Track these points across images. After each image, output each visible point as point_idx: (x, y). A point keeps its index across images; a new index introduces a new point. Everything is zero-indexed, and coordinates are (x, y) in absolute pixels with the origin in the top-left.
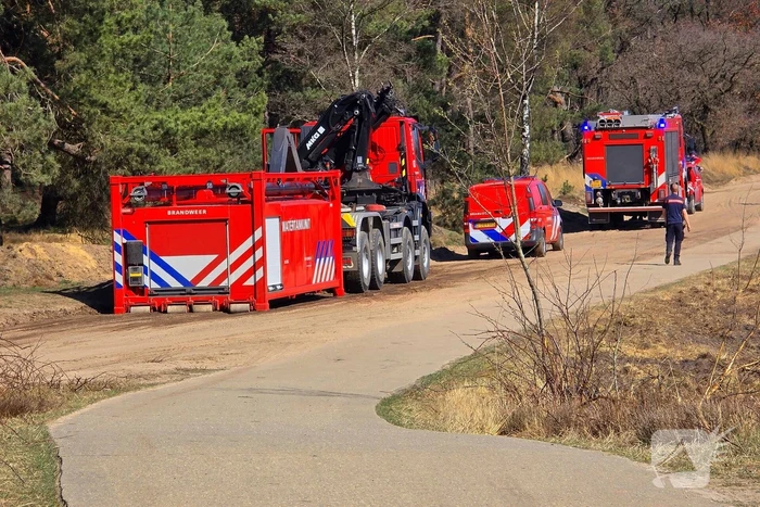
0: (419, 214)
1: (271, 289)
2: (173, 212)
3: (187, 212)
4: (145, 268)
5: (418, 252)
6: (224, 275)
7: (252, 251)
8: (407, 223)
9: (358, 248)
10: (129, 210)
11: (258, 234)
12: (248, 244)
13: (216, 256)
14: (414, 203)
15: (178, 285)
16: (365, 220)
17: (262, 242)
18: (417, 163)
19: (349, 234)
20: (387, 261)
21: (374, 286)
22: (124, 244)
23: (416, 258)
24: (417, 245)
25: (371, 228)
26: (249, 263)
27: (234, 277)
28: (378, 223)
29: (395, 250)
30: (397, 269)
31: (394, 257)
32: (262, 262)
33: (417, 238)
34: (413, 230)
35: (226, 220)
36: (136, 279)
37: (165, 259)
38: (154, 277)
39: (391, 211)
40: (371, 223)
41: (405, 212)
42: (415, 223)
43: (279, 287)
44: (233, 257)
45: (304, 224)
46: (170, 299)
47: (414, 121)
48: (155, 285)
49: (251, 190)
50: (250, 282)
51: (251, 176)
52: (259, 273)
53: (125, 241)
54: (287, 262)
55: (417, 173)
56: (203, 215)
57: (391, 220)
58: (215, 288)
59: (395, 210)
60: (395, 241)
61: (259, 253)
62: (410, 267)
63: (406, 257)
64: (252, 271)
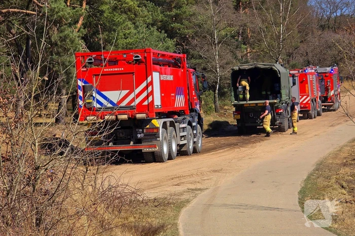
0: (196, 119)
1: (156, 107)
2: (107, 70)
3: (114, 69)
4: (94, 98)
5: (195, 140)
6: (133, 100)
7: (146, 88)
8: (190, 124)
9: (161, 138)
10: (85, 69)
11: (149, 79)
12: (144, 85)
13: (128, 91)
14: (194, 114)
15: (110, 105)
16: (165, 123)
17: (151, 83)
18: (195, 92)
19: (155, 131)
20: (178, 145)
21: (170, 158)
22: (83, 86)
23: (194, 142)
24: (195, 136)
25: (168, 127)
26: (145, 94)
27: (138, 101)
28: (172, 124)
29: (183, 139)
30: (184, 149)
31: (182, 143)
32: (152, 93)
33: (195, 132)
34: (193, 128)
35: (133, 73)
36: (89, 103)
37: (104, 93)
38: (98, 102)
39: (180, 118)
40: (168, 124)
41: (188, 118)
42: (194, 124)
43: (160, 106)
44: (137, 91)
45: (170, 78)
46: (106, 112)
47: (193, 70)
48: (98, 106)
49: (145, 57)
50: (146, 103)
51: (145, 51)
52: (150, 99)
53: (83, 84)
54: (163, 95)
55: (195, 98)
56: (122, 71)
57: (180, 123)
58: (128, 106)
59: (183, 117)
60: (182, 134)
61: (150, 89)
62: (191, 147)
63: (189, 142)
64: (147, 98)
